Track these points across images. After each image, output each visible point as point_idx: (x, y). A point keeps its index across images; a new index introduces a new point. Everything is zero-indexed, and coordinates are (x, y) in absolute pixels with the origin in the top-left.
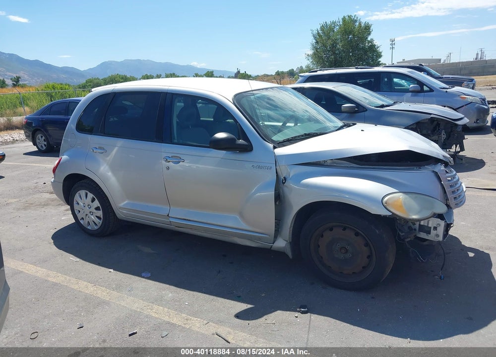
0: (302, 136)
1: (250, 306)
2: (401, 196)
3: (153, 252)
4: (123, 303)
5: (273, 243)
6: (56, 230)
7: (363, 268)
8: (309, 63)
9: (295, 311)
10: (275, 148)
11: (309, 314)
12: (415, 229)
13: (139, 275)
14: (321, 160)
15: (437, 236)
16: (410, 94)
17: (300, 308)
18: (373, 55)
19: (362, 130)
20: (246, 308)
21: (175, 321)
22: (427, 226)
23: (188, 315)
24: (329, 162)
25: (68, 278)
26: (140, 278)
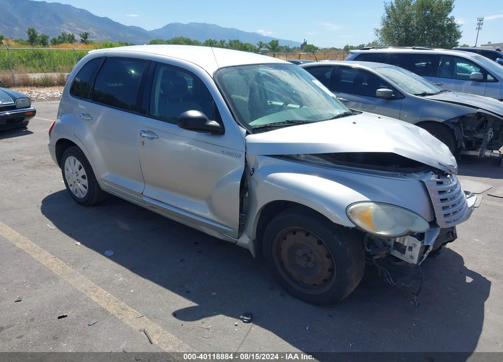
0: (284, 123)
1: (194, 304)
2: (372, 206)
3: (128, 229)
4: (71, 281)
5: (238, 239)
6: (51, 193)
7: (324, 280)
8: (377, 39)
9: (238, 318)
10: (248, 133)
11: (251, 324)
12: (390, 246)
13: (101, 252)
14: (294, 153)
15: (412, 257)
16: (470, 82)
17: (244, 316)
18: (451, 34)
19: (354, 123)
20: (190, 306)
21: (112, 309)
22: (402, 245)
23: (127, 304)
24: (302, 156)
25: (35, 245)
26: (101, 256)
